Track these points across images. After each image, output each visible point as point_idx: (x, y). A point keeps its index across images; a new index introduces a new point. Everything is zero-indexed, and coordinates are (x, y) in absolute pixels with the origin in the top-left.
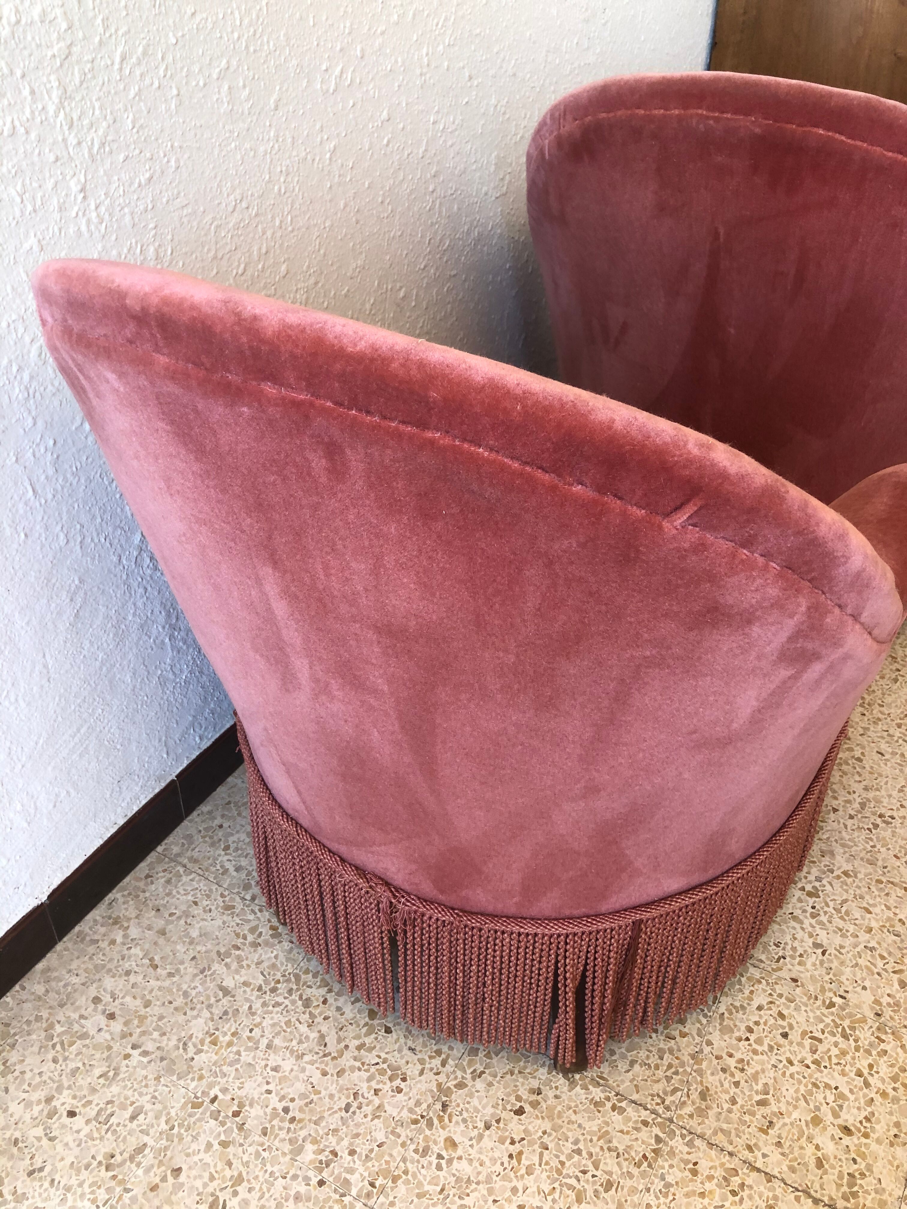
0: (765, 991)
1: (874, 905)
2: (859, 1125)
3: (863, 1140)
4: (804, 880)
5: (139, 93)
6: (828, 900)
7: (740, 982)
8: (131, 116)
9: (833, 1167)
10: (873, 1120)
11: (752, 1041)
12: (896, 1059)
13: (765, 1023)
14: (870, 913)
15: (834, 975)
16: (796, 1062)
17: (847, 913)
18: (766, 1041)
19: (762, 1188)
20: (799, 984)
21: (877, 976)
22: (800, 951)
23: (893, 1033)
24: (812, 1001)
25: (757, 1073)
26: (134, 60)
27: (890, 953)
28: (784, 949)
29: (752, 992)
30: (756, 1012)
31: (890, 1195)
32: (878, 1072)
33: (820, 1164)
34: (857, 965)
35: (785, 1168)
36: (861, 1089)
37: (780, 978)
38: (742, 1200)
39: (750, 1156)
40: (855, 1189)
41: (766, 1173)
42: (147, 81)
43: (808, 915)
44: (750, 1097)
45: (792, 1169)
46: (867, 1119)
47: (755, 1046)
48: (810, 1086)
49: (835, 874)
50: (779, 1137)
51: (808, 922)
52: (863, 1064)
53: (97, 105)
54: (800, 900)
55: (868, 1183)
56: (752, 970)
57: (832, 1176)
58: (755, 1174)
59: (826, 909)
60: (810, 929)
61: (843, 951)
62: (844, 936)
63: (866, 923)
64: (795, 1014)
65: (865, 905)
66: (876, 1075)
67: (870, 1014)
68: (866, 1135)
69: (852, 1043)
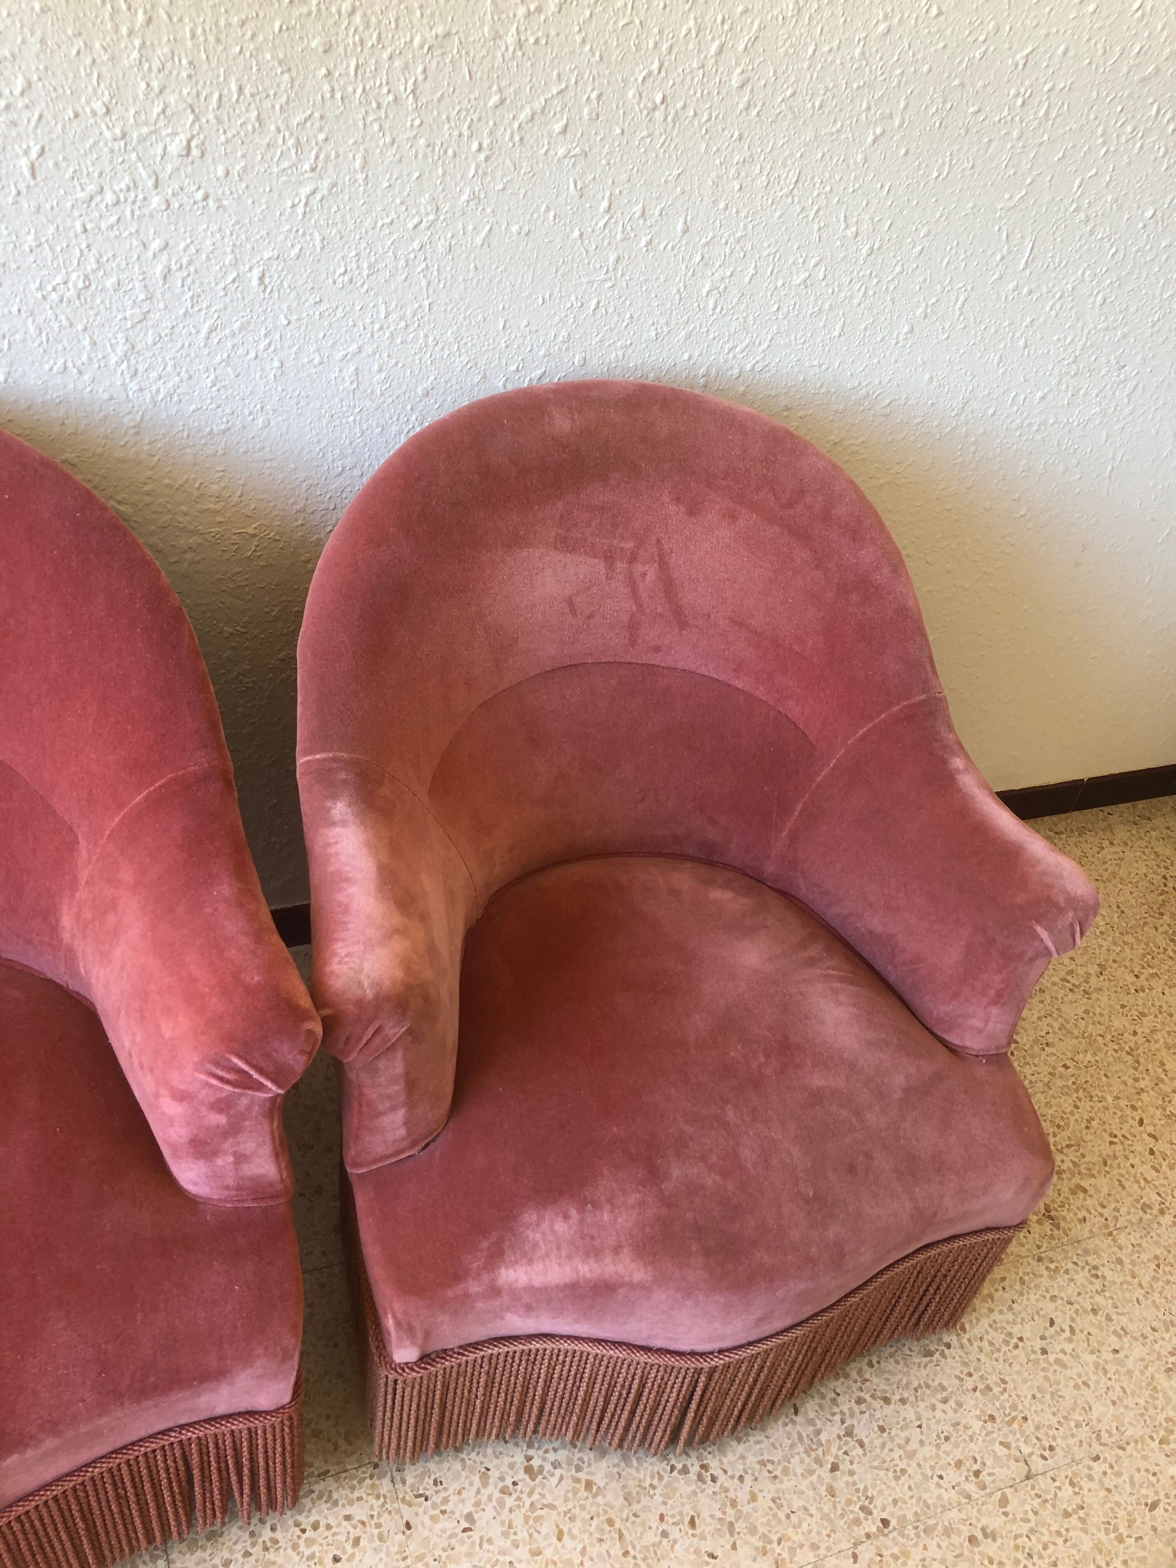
0: (372, 1508)
1: (573, 1537)
4: (541, 1452)
5: (226, 361)
6: (538, 1490)
7: (361, 1481)
8: (212, 376)
11: (304, 1536)
13: (334, 1534)
14: (560, 1539)
15: (448, 1557)
17: (538, 1519)
18: (316, 1548)
20: (408, 1532)
22: (449, 1507)
24: (398, 1557)
26: (227, 332)
28: (437, 1492)
29: (360, 1499)
30: (341, 1518)
37: (398, 1511)
43: (501, 1485)
47: (302, 1543)
49: (580, 1475)
51: (493, 1490)
53: (170, 363)
54: (512, 1466)
56: (386, 1481)
59: (524, 1496)
60: (484, 1499)
61: (485, 1546)
62: (505, 1535)
63: (543, 1544)
64: (369, 1552)
65: (566, 1528)
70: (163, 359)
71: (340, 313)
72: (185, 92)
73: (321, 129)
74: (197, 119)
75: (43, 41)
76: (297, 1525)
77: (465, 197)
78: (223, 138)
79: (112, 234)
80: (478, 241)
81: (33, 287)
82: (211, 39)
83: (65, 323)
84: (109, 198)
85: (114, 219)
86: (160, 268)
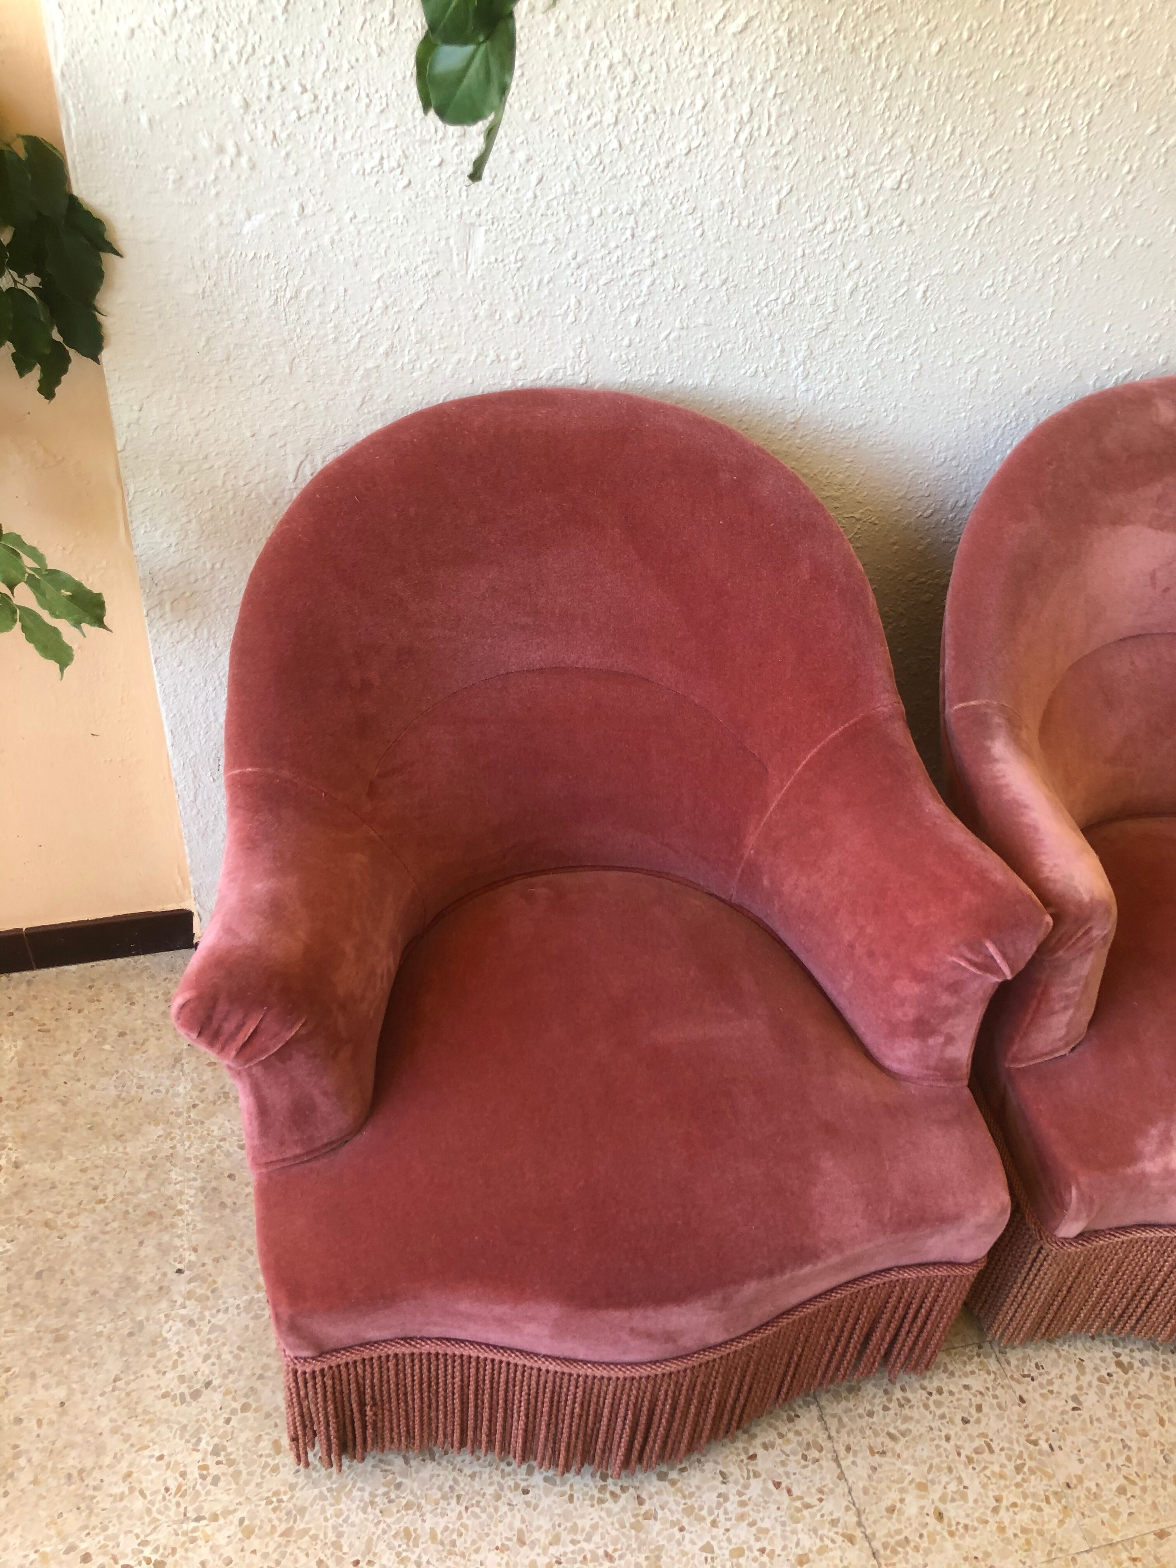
0: (985, 1381)
2: (954, 1523)
3: (946, 1534)
4: (1127, 1351)
5: (879, 365)
6: (1132, 1382)
7: (971, 1358)
8: (865, 378)
9: (899, 1521)
10: (971, 1532)
11: (932, 1398)
12: (1043, 1523)
13: (958, 1400)
14: (1162, 1425)
15: (1064, 1429)
16: (952, 1442)
17: (1138, 1406)
18: (944, 1410)
19: (828, 1477)
20: (1024, 1405)
21: (1104, 1465)
22: (1055, 1388)
23: (1065, 1507)
24: (1019, 1425)
25: (911, 1418)
26: (886, 339)
27: (1140, 1464)
28: (1041, 1374)
29: (973, 1373)
30: (960, 1386)
32: (1015, 1513)
33: (891, 1510)
34: (1096, 1442)
35: (861, 1484)
36: (987, 1508)
37: (1010, 1387)
38: (805, 1467)
39: (842, 1452)
40: (900, 1549)
41: (842, 1472)
42: (893, 356)
43: (1097, 1375)
44: (887, 1425)
45: (865, 1491)
46: (966, 1527)
47: (931, 1403)
48: (945, 1465)
49: (1167, 1373)
50: (880, 1466)
51: (1090, 1378)
52: (1009, 1498)
53: (835, 367)
54: (1103, 1360)
55: (915, 1557)
56: (992, 1360)
57: (893, 1525)
58: (834, 1465)
59: (1121, 1386)
60: (1085, 1385)
61: (1096, 1424)
62: (1112, 1416)
63: (1148, 1428)
64: (993, 1418)
65: (1165, 1417)
66: (1011, 1513)
67: (1062, 1478)
68: (952, 1534)
69: (1019, 1478)
70: (831, 363)
71: (978, 321)
72: (910, 135)
73: (1006, 160)
74: (914, 157)
75: (816, 98)
76: (924, 1388)
77: (1106, 214)
78: (928, 173)
79: (822, 258)
80: (1107, 253)
81: (752, 303)
82: (943, 89)
83: (767, 333)
84: (829, 227)
85: (827, 245)
86: (850, 285)
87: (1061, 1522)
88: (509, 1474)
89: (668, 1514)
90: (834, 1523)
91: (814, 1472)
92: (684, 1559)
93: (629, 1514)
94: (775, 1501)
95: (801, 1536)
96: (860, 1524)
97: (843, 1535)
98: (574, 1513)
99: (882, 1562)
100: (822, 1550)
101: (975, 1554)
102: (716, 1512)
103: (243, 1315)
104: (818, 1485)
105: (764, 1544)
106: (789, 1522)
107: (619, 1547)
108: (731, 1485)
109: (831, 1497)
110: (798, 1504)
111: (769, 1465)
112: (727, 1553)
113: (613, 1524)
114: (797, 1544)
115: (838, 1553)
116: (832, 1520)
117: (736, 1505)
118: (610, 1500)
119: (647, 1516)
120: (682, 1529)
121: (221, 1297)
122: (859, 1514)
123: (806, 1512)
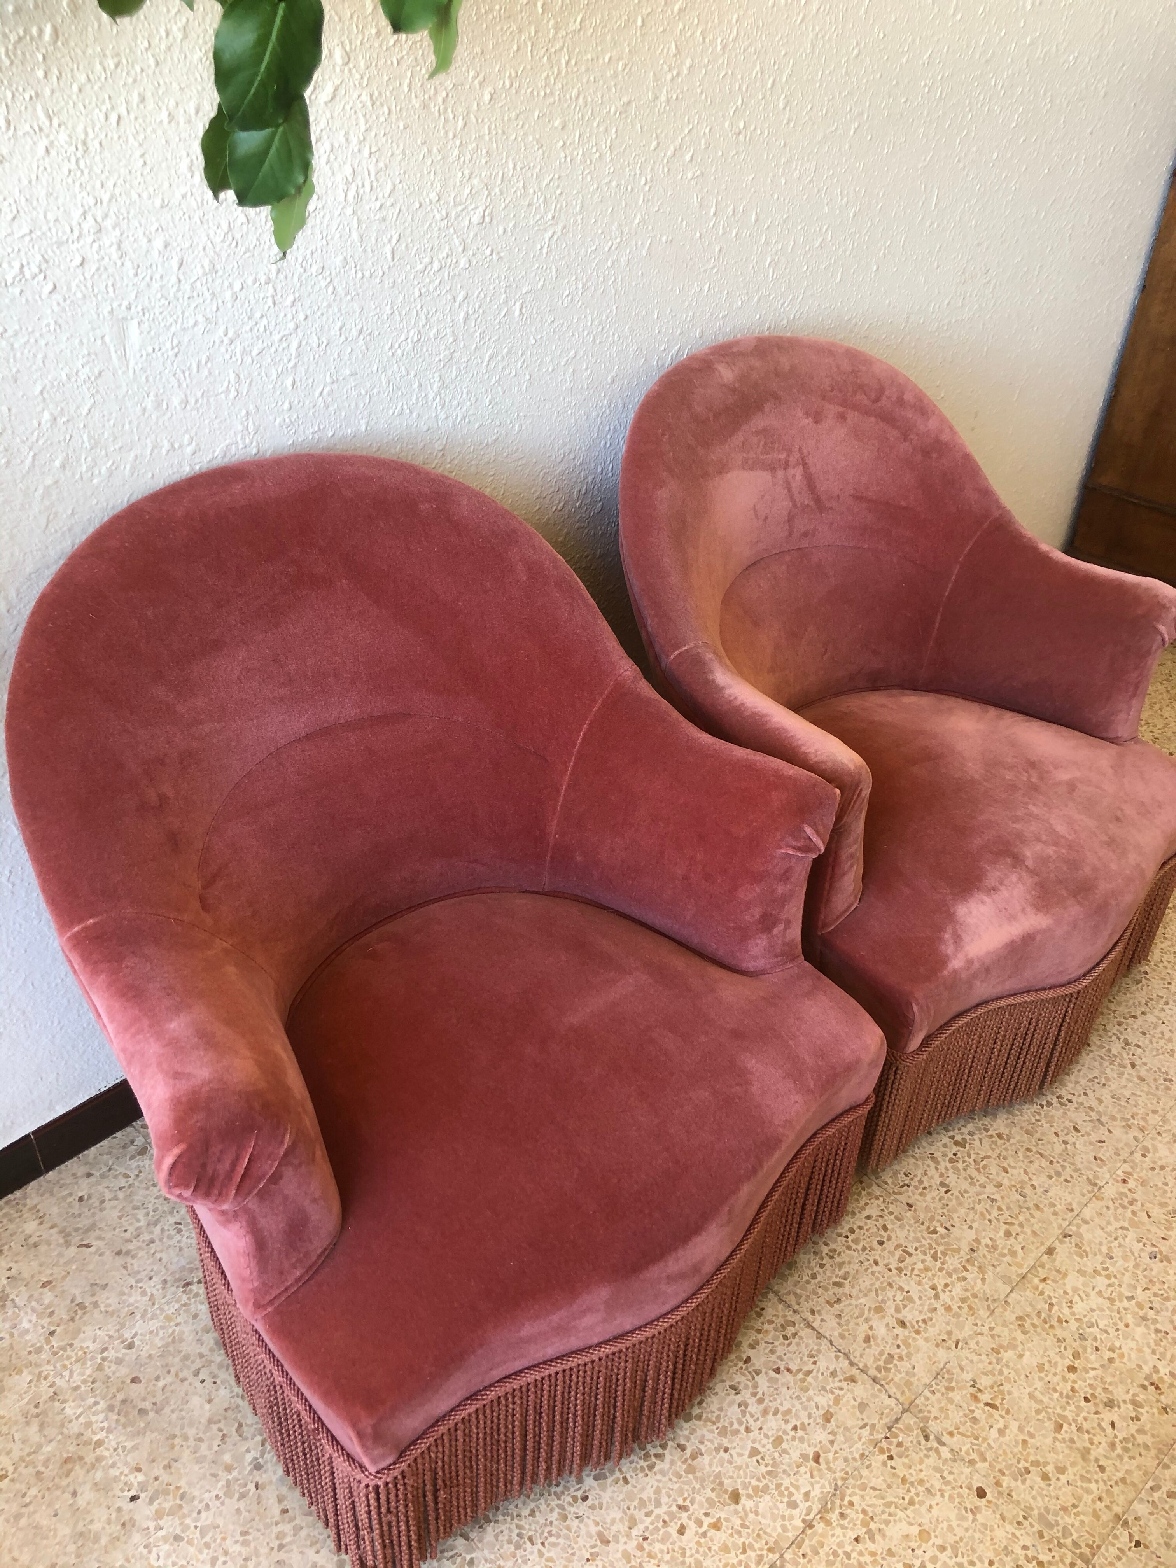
0: (878, 1206)
1: (1014, 1168)
2: (915, 1323)
3: (914, 1335)
4: (957, 1131)
5: (498, 381)
6: (972, 1152)
7: (860, 1194)
8: (490, 396)
9: (878, 1345)
10: (929, 1323)
11: (850, 1239)
12: (973, 1288)
13: (868, 1230)
14: (1007, 1172)
15: (948, 1211)
16: (881, 1264)
17: (984, 1167)
18: (862, 1243)
19: (810, 1341)
20: (913, 1209)
21: (987, 1222)
22: (926, 1184)
23: (980, 1267)
24: (918, 1224)
25: (843, 1263)
26: (499, 358)
27: (1009, 1208)
28: (911, 1179)
29: (867, 1204)
30: (864, 1219)
31: (918, 1380)
32: (950, 1291)
33: (867, 1339)
34: (973, 1208)
35: (836, 1334)
36: (930, 1299)
37: (897, 1200)
38: (789, 1345)
39: (810, 1317)
40: (890, 1366)
41: (819, 1333)
42: (507, 372)
43: (947, 1159)
44: (830, 1278)
45: (842, 1336)
46: (924, 1321)
47: (851, 1243)
48: (885, 1284)
49: (990, 1133)
50: (842, 1311)
51: (944, 1164)
52: (940, 1283)
53: (465, 391)
54: (945, 1146)
55: (905, 1365)
56: (875, 1187)
57: (874, 1350)
58: (809, 1330)
59: (966, 1159)
60: (944, 1171)
61: (966, 1195)
62: (972, 1184)
63: (999, 1179)
64: (898, 1230)
65: (1005, 1165)
66: (948, 1293)
67: (965, 1248)
68: (918, 1332)
69: (939, 1264)
70: (461, 389)
71: (565, 327)
72: (483, 174)
73: (558, 187)
74: (489, 194)
75: (404, 152)
76: (840, 1235)
77: (637, 221)
78: (503, 205)
79: (436, 294)
80: (644, 253)
81: (387, 347)
82: (500, 132)
83: (404, 373)
84: (436, 266)
85: (438, 281)
86: (462, 314)
87: (983, 1280)
88: (563, 1493)
89: (709, 1444)
90: (833, 1374)
91: (798, 1344)
92: (741, 1472)
93: (679, 1463)
94: (783, 1384)
95: (817, 1399)
96: (852, 1364)
97: (846, 1380)
98: (635, 1490)
99: (883, 1382)
100: (837, 1400)
101: (942, 1338)
102: (744, 1420)
103: (227, 1501)
104: (807, 1353)
105: (794, 1422)
106: (802, 1394)
107: (686, 1495)
108: (744, 1392)
109: (821, 1356)
110: (800, 1376)
111: (763, 1359)
112: (770, 1446)
113: (670, 1480)
114: (817, 1407)
115: (850, 1395)
116: (832, 1373)
117: (756, 1405)
118: (658, 1462)
119: (694, 1457)
120: (726, 1450)
121: (194, 1497)
122: (847, 1356)
123: (809, 1379)
